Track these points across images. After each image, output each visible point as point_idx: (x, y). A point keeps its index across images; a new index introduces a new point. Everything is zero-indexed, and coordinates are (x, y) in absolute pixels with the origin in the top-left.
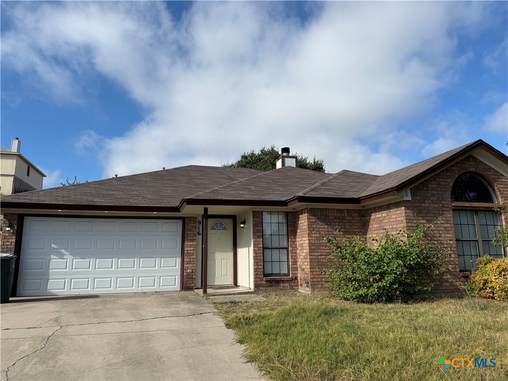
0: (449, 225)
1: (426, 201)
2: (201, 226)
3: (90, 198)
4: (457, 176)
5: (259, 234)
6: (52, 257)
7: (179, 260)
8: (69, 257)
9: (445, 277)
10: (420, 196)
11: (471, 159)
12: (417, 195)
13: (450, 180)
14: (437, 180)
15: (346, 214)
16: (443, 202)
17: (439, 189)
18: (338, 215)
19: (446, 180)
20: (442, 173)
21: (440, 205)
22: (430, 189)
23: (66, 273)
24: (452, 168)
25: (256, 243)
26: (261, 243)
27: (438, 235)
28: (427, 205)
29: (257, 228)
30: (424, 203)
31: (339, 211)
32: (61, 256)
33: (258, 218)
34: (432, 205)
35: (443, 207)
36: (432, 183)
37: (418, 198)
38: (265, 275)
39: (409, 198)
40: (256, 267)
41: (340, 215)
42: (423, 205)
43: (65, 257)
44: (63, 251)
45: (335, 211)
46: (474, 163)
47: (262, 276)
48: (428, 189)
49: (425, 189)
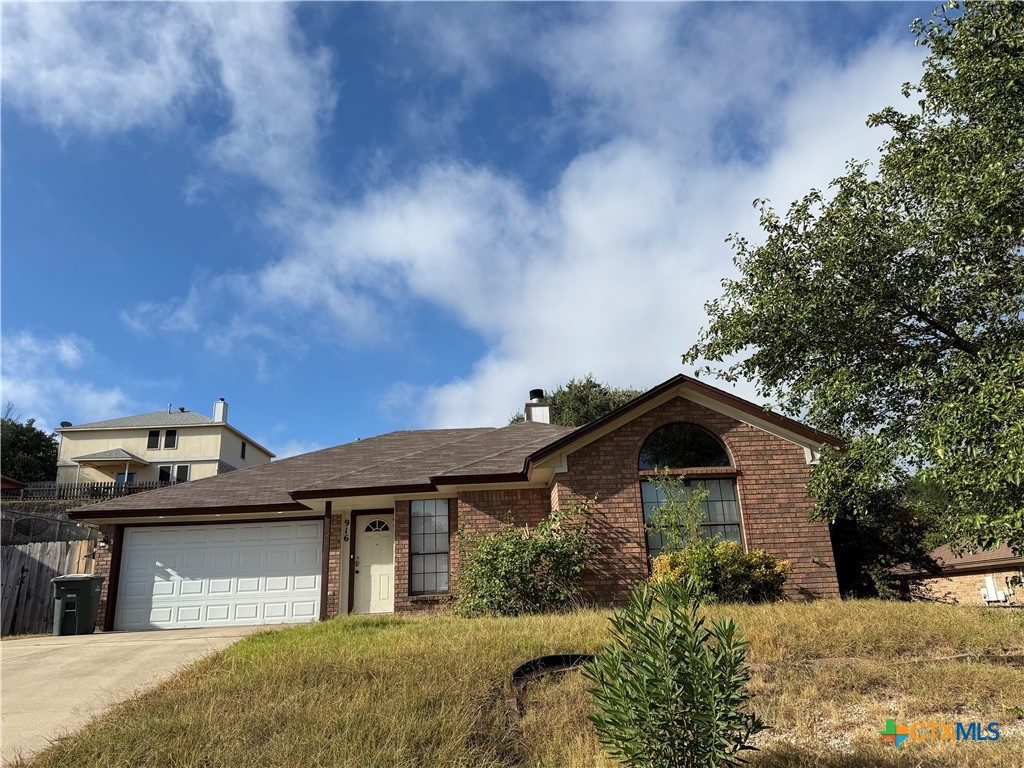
0: (632, 505)
1: (594, 472)
2: (349, 527)
3: (195, 498)
4: (650, 430)
5: (404, 534)
6: (157, 578)
7: (319, 578)
8: (176, 578)
9: (621, 582)
10: (583, 464)
11: (678, 403)
12: (578, 464)
13: (638, 438)
14: (615, 439)
15: (519, 497)
16: (624, 471)
17: (617, 452)
18: (507, 498)
19: (630, 439)
20: (624, 429)
21: (619, 476)
22: (602, 453)
23: (171, 600)
24: (643, 419)
25: (399, 547)
26: (407, 546)
27: (612, 520)
28: (595, 477)
29: (402, 526)
30: (591, 474)
31: (508, 492)
32: (167, 577)
33: (404, 510)
34: (604, 477)
35: (623, 477)
36: (607, 444)
37: (581, 468)
38: (411, 593)
39: (564, 469)
40: (397, 582)
41: (510, 498)
42: (589, 477)
43: (171, 578)
44: (169, 570)
45: (502, 493)
46: (682, 408)
47: (406, 595)
48: (598, 455)
49: (594, 453)
